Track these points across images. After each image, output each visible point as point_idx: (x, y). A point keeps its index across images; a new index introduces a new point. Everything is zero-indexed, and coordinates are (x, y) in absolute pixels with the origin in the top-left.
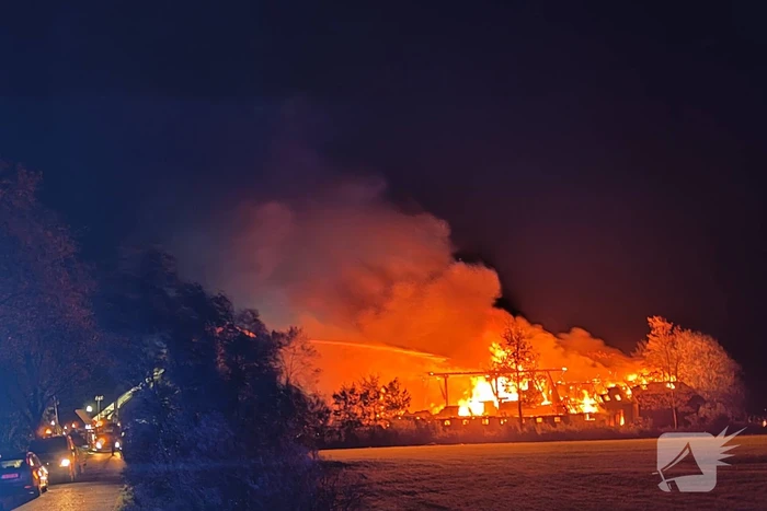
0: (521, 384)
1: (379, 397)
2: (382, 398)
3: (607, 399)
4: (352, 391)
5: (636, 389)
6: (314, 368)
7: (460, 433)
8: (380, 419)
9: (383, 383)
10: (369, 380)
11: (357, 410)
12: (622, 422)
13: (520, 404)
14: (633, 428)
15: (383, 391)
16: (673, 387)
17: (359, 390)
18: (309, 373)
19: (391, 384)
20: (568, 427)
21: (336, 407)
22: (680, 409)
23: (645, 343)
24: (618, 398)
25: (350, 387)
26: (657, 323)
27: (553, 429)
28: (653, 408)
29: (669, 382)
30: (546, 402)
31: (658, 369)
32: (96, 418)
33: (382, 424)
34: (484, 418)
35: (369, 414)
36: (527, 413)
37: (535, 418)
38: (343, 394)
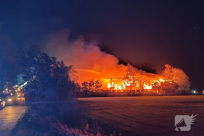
0: (131, 81)
1: (94, 84)
2: (95, 84)
3: (154, 85)
4: (87, 83)
5: (162, 83)
6: (77, 76)
7: (115, 94)
8: (94, 90)
9: (95, 80)
10: (91, 80)
11: (88, 88)
12: (158, 92)
13: (131, 86)
14: (160, 93)
15: (95, 83)
16: (171, 83)
17: (88, 82)
18: (75, 77)
19: (97, 81)
20: (143, 93)
21: (82, 87)
22: (172, 88)
23: (164, 71)
24: (157, 85)
25: (86, 81)
26: (167, 66)
27: (139, 93)
28: (166, 88)
29: (170, 81)
30: (138, 86)
31: (167, 78)
32: (18, 88)
33: (95, 91)
34: (121, 90)
35: (91, 88)
36: (133, 89)
37: (135, 90)
38: (84, 83)
